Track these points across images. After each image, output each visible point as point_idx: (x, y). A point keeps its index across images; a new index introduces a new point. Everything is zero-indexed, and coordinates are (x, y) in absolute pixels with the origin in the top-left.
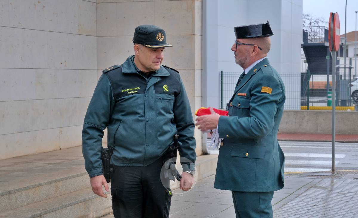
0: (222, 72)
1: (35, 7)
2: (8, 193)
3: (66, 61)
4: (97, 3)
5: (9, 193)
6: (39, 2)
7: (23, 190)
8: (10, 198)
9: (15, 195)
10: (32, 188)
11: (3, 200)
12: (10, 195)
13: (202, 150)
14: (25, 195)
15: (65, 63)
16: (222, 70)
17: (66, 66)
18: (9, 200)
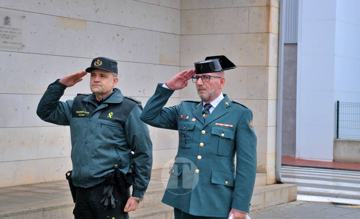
0: (338, 102)
1: (114, 40)
2: (42, 210)
3: (144, 89)
4: (180, 35)
5: (44, 210)
6: (118, 35)
7: (59, 208)
8: (45, 214)
9: (51, 212)
10: (70, 206)
11: (37, 216)
12: (44, 212)
13: (276, 179)
14: (61, 213)
15: (144, 91)
16: (338, 100)
17: (145, 94)
18: (43, 216)
